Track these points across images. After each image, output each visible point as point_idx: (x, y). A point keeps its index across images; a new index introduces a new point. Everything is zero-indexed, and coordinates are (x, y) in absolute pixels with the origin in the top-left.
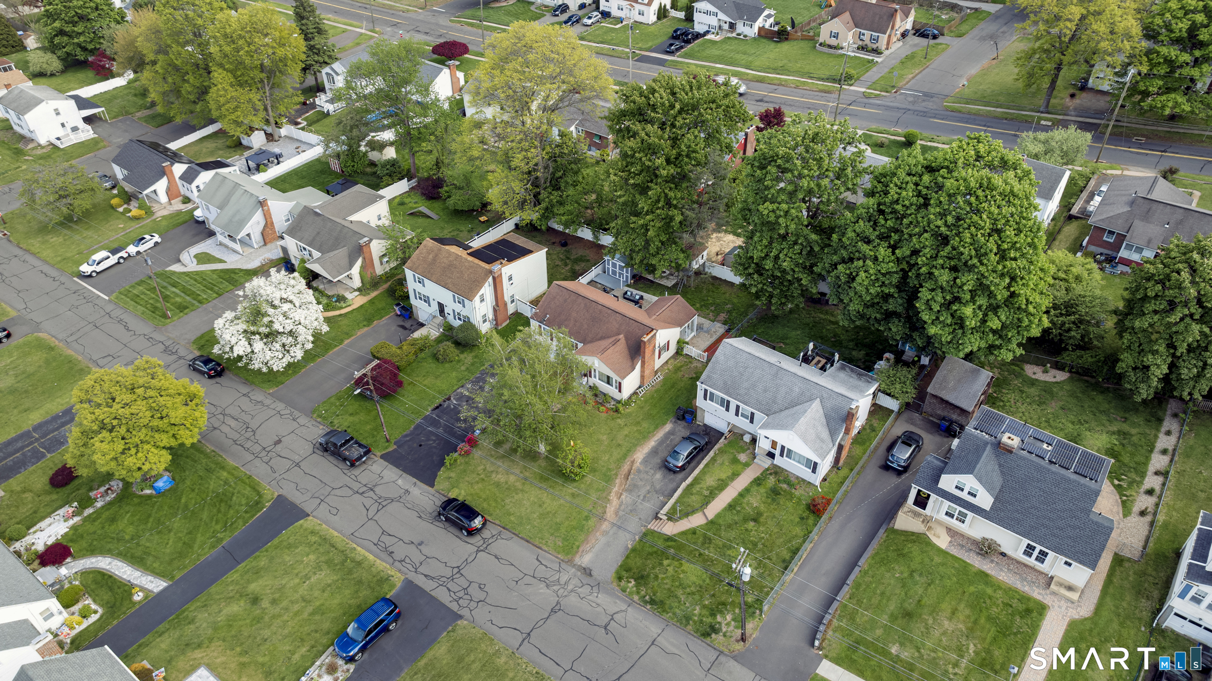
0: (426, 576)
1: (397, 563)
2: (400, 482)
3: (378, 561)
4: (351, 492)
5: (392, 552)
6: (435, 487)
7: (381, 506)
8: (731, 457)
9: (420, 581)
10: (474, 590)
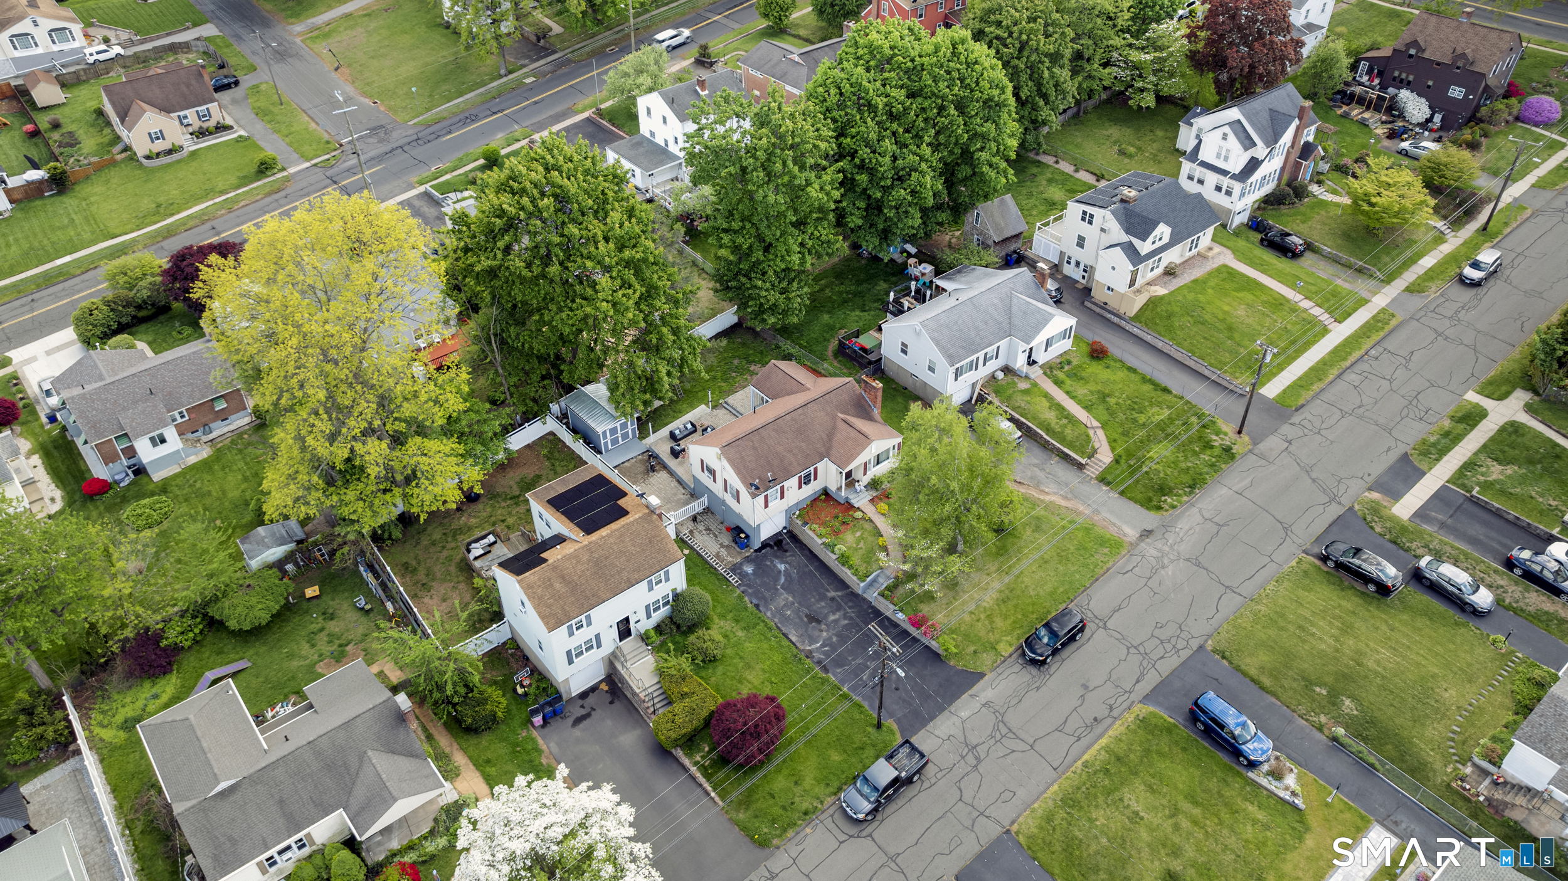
0: (1138, 681)
1: (1115, 713)
2: (964, 714)
3: (1110, 733)
4: (975, 776)
5: (1095, 719)
6: (985, 669)
7: (1010, 735)
8: (1020, 393)
9: (1145, 687)
10: (1163, 634)
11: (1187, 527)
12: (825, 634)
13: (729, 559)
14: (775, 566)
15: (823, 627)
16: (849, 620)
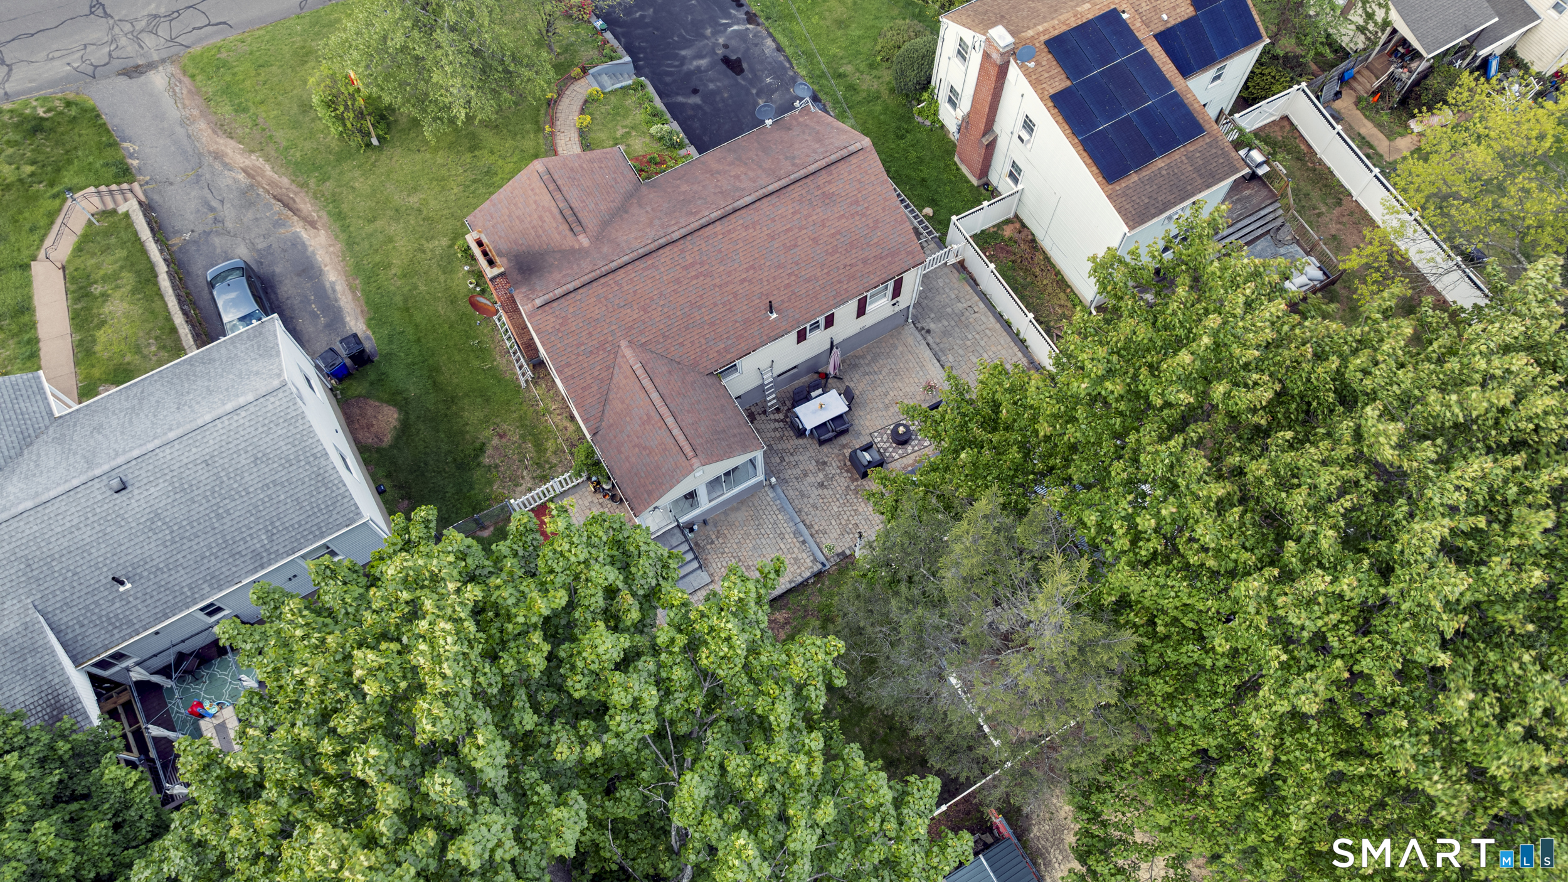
11: (56, 63)
12: (721, 41)
15: (720, 52)
16: (677, 54)
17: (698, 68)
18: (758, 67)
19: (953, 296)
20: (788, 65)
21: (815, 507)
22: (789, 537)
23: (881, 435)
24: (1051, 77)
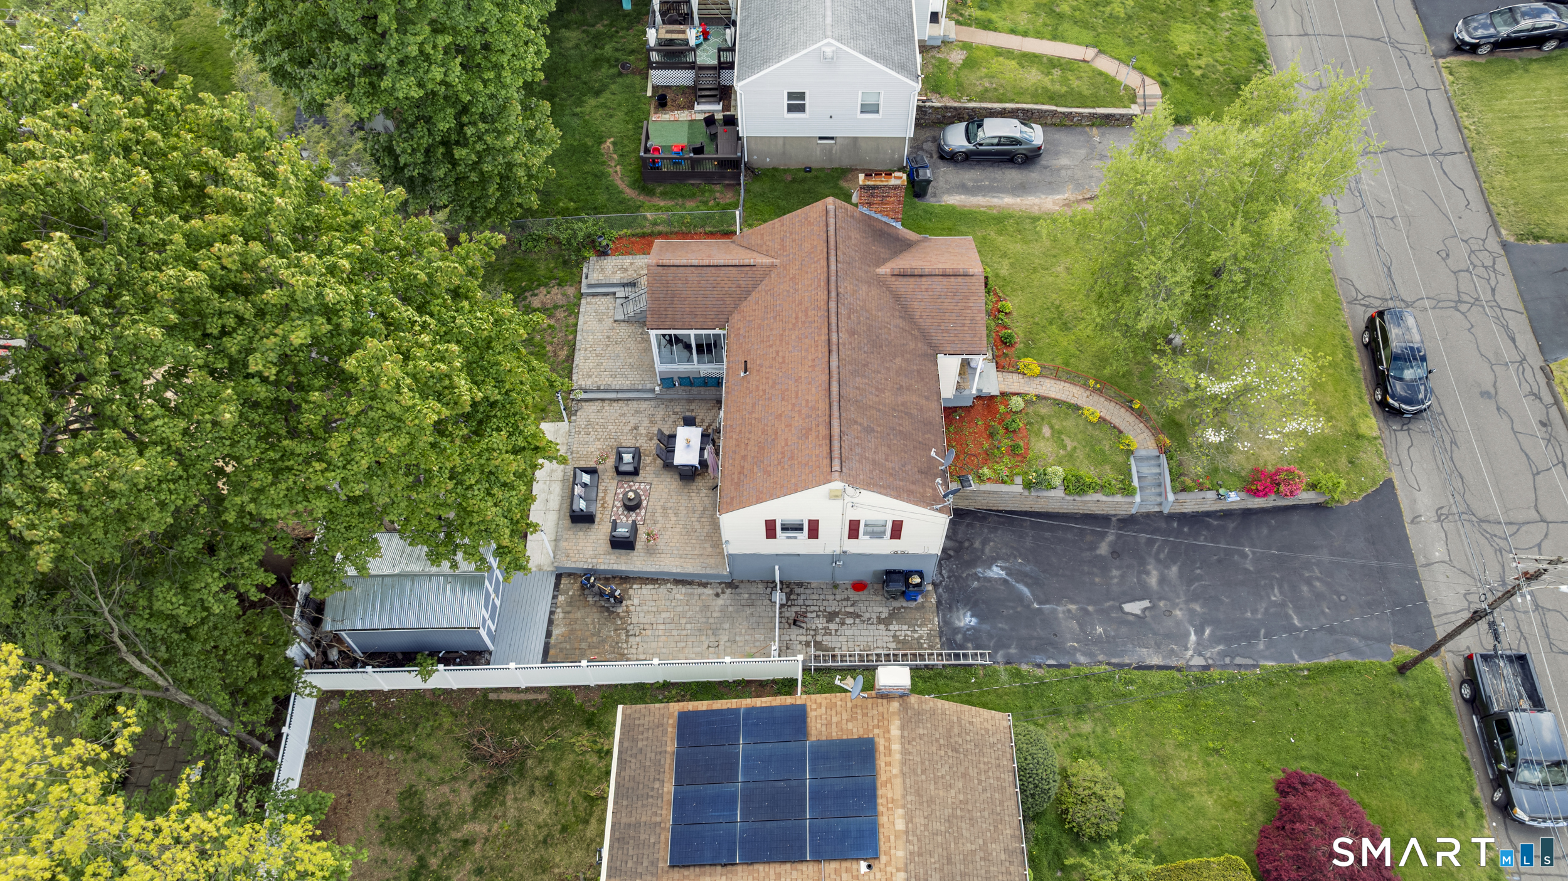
0: (1513, 340)
1: (1546, 398)
5: (1541, 424)
8: (966, 72)
9: (1527, 341)
10: (1460, 261)
12: (1178, 613)
13: (924, 631)
14: (989, 580)
16: (1175, 563)
17: (1148, 573)
18: (1124, 630)
19: (738, 638)
20: (1114, 661)
21: (623, 415)
22: (609, 381)
23: (645, 491)
24: (829, 724)
